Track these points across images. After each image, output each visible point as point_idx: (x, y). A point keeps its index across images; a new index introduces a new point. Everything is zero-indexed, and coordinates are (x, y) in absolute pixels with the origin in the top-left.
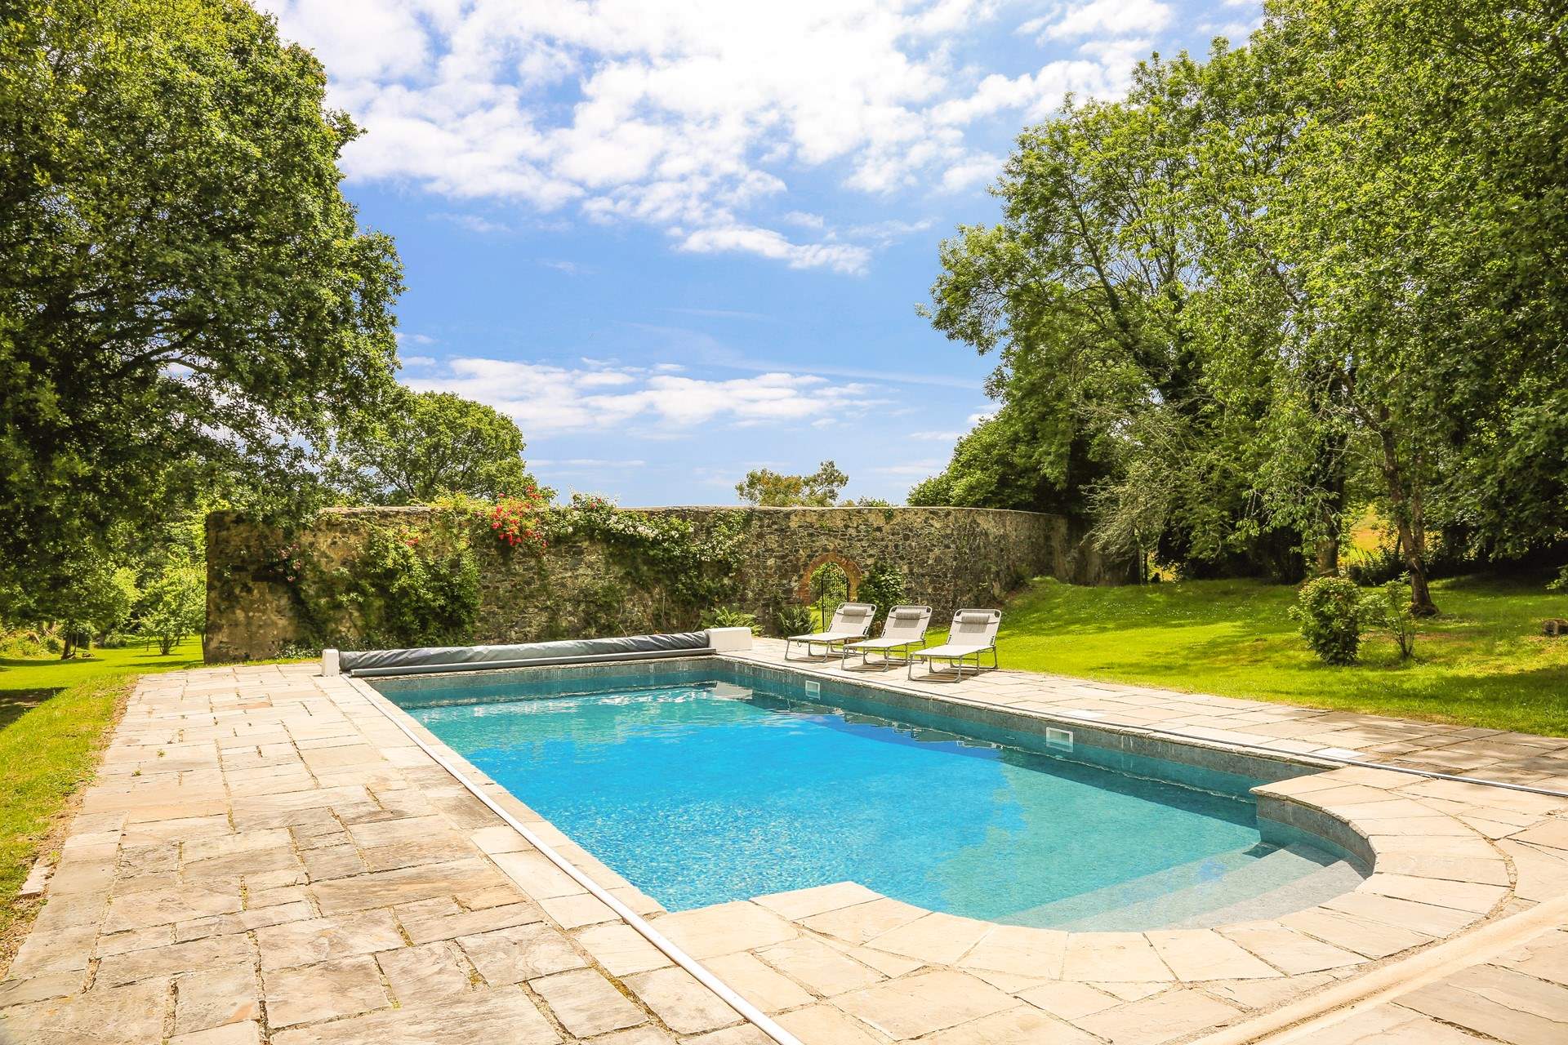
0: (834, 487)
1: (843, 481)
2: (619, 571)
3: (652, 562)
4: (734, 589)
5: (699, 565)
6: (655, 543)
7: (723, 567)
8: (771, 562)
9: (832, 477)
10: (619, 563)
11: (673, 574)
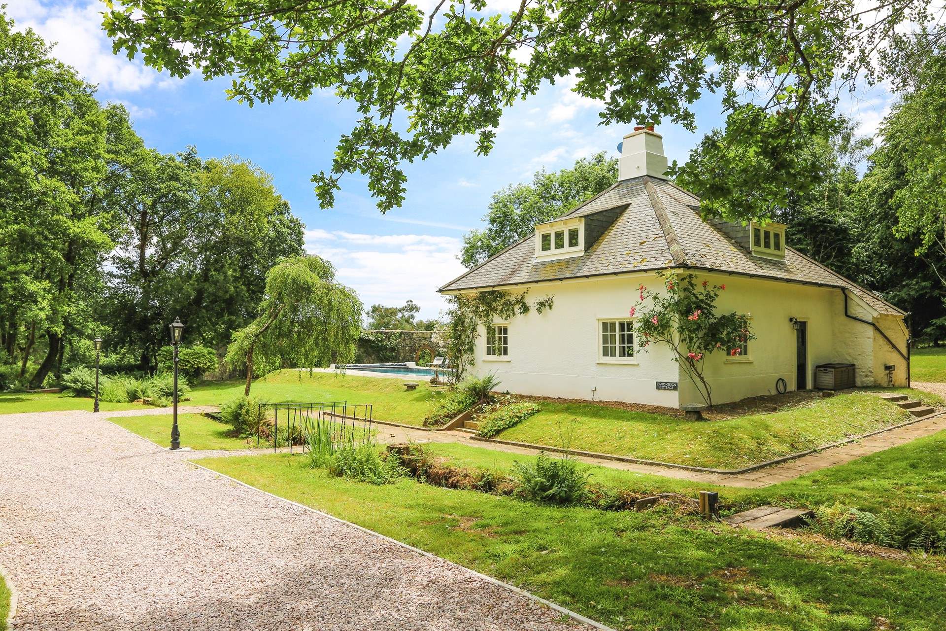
0: (413, 313)
1: (418, 310)
2: (362, 350)
3: (372, 347)
4: (396, 356)
5: (386, 348)
6: (374, 342)
7: (393, 349)
8: (407, 348)
9: (413, 308)
10: (363, 348)
11: (378, 352)
